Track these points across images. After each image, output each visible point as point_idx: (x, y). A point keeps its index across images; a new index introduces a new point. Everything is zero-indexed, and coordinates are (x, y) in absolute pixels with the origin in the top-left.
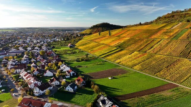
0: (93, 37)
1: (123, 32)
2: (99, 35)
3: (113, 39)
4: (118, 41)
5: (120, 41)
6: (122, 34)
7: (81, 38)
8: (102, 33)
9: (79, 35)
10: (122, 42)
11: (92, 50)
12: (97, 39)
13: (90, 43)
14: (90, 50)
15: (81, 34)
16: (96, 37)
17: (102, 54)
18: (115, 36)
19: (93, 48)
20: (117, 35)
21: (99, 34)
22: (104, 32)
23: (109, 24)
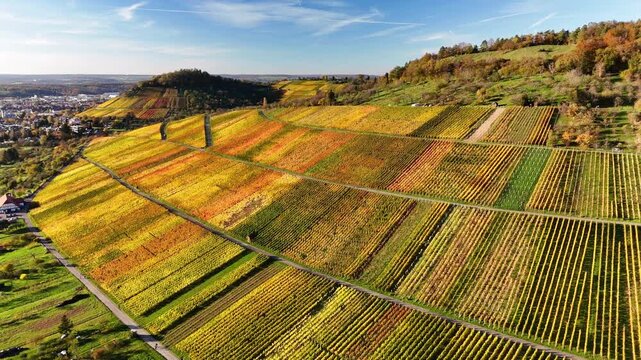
0: (130, 150)
1: (265, 136)
2: (159, 136)
3: (223, 177)
4: (245, 191)
5: (256, 196)
6: (260, 148)
7: (75, 151)
8: (174, 125)
9: (75, 129)
10: (265, 203)
11: (110, 257)
12: (147, 166)
13: (110, 197)
14: (97, 255)
15: (83, 122)
16: (146, 153)
17: (161, 299)
18: (232, 151)
19: (116, 237)
20: (241, 149)
21: (162, 130)
22: (184, 122)
23: (206, 74)
